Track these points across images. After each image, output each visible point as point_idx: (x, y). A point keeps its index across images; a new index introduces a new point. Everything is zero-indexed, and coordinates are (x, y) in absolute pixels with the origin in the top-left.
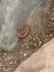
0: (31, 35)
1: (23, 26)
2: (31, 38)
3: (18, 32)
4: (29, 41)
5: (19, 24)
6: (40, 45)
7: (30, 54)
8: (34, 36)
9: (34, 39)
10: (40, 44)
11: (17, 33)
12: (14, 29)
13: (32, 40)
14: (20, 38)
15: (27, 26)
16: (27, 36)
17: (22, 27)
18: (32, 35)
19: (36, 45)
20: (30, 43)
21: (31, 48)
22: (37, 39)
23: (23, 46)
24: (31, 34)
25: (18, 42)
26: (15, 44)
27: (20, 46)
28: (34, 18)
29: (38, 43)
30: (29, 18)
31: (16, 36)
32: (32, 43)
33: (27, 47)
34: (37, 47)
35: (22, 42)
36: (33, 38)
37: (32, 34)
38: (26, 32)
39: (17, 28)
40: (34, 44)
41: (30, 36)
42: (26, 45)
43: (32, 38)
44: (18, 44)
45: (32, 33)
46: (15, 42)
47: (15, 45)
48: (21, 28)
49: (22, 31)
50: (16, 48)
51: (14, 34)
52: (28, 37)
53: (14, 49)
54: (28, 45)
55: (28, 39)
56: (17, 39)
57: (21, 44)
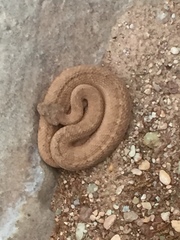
0: (142, 148)
1: (82, 77)
2: (145, 165)
3: (43, 126)
4: (129, 192)
8: (161, 152)
9: (165, 178)
11: (36, 130)
12: (8, 105)
14: (57, 171)
16: (108, 155)
17: (71, 83)
18: (151, 148)
20: (132, 207)
24: (142, 133)
25: (45, 197)
26: (20, 216)
27: (58, 229)
28: (162, 16)
30: (123, 20)
31: (24, 155)
32: (148, 206)
35: (71, 200)
36: (154, 168)
37: (150, 137)
38: (105, 122)
39: (32, 99)
40: (165, 216)
41: (133, 152)
42: (108, 224)
44: (45, 217)
45: (147, 128)
46: (20, 205)
47: (18, 224)
48: (63, 95)
49: (73, 116)
51: (12, 142)
52: (120, 162)
54: (116, 223)
55: (119, 178)
56: (32, 180)
57: (66, 215)
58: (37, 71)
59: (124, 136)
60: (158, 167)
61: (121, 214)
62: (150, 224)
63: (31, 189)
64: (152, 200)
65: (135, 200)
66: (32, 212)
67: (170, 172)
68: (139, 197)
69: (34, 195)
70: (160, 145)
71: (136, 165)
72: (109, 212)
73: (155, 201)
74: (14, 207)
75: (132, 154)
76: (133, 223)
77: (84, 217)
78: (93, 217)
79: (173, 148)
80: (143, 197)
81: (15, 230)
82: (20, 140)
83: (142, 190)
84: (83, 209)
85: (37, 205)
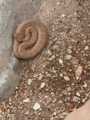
0: (52, 51)
2: (53, 57)
4: (47, 66)
5: (16, 18)
6: (77, 78)
7: (51, 103)
8: (59, 52)
9: (61, 61)
12: (3, 33)
14: (20, 59)
15: (40, 24)
18: (55, 50)
19: (67, 78)
20: (49, 72)
21: (53, 87)
22: (68, 61)
24: (52, 45)
26: (7, 76)
27: (21, 81)
28: (59, 3)
29: (71, 72)
30: (44, 4)
31: (8, 53)
32: (55, 71)
33: (43, 85)
34: (70, 82)
35: (26, 70)
37: (55, 47)
38: (38, 41)
40: (61, 75)
44: (16, 77)
45: (54, 43)
46: (7, 72)
47: (6, 79)
51: (4, 47)
53: (5, 91)
54: (43, 78)
55: (44, 62)
56: (11, 62)
57: (24, 76)
58: (13, 21)
59: (45, 46)
60: (58, 57)
61: (45, 75)
62: (56, 78)
63: (11, 65)
64: (56, 69)
65: (50, 70)
66: (11, 75)
67: (63, 59)
68: (52, 68)
69: (12, 68)
70: (59, 49)
71: (50, 57)
72: (40, 74)
73: (58, 70)
74: (4, 72)
75: (48, 53)
76: (50, 78)
77: (31, 76)
78: (34, 76)
79: (64, 51)
80: (53, 68)
81: (5, 81)
82: (7, 47)
83: (53, 66)
84: (30, 73)
85: (13, 72)
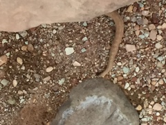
10: (4, 57)
13: (24, 85)
23: (61, 82)
43: (20, 89)
50: (86, 88)
